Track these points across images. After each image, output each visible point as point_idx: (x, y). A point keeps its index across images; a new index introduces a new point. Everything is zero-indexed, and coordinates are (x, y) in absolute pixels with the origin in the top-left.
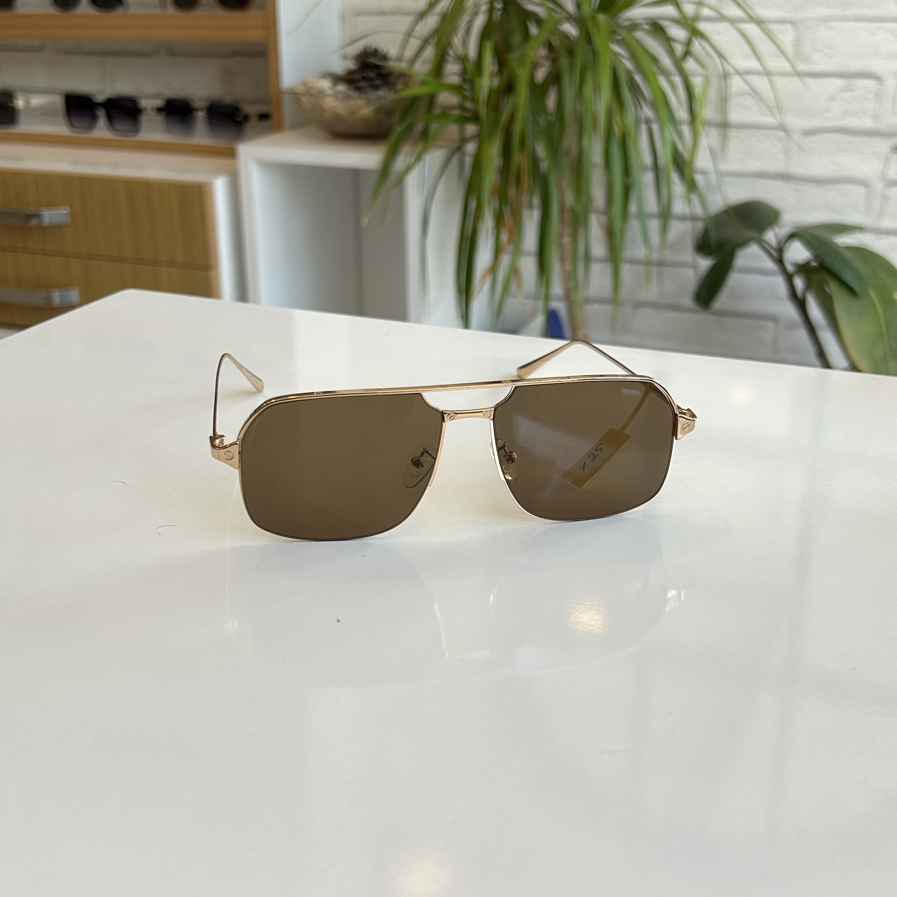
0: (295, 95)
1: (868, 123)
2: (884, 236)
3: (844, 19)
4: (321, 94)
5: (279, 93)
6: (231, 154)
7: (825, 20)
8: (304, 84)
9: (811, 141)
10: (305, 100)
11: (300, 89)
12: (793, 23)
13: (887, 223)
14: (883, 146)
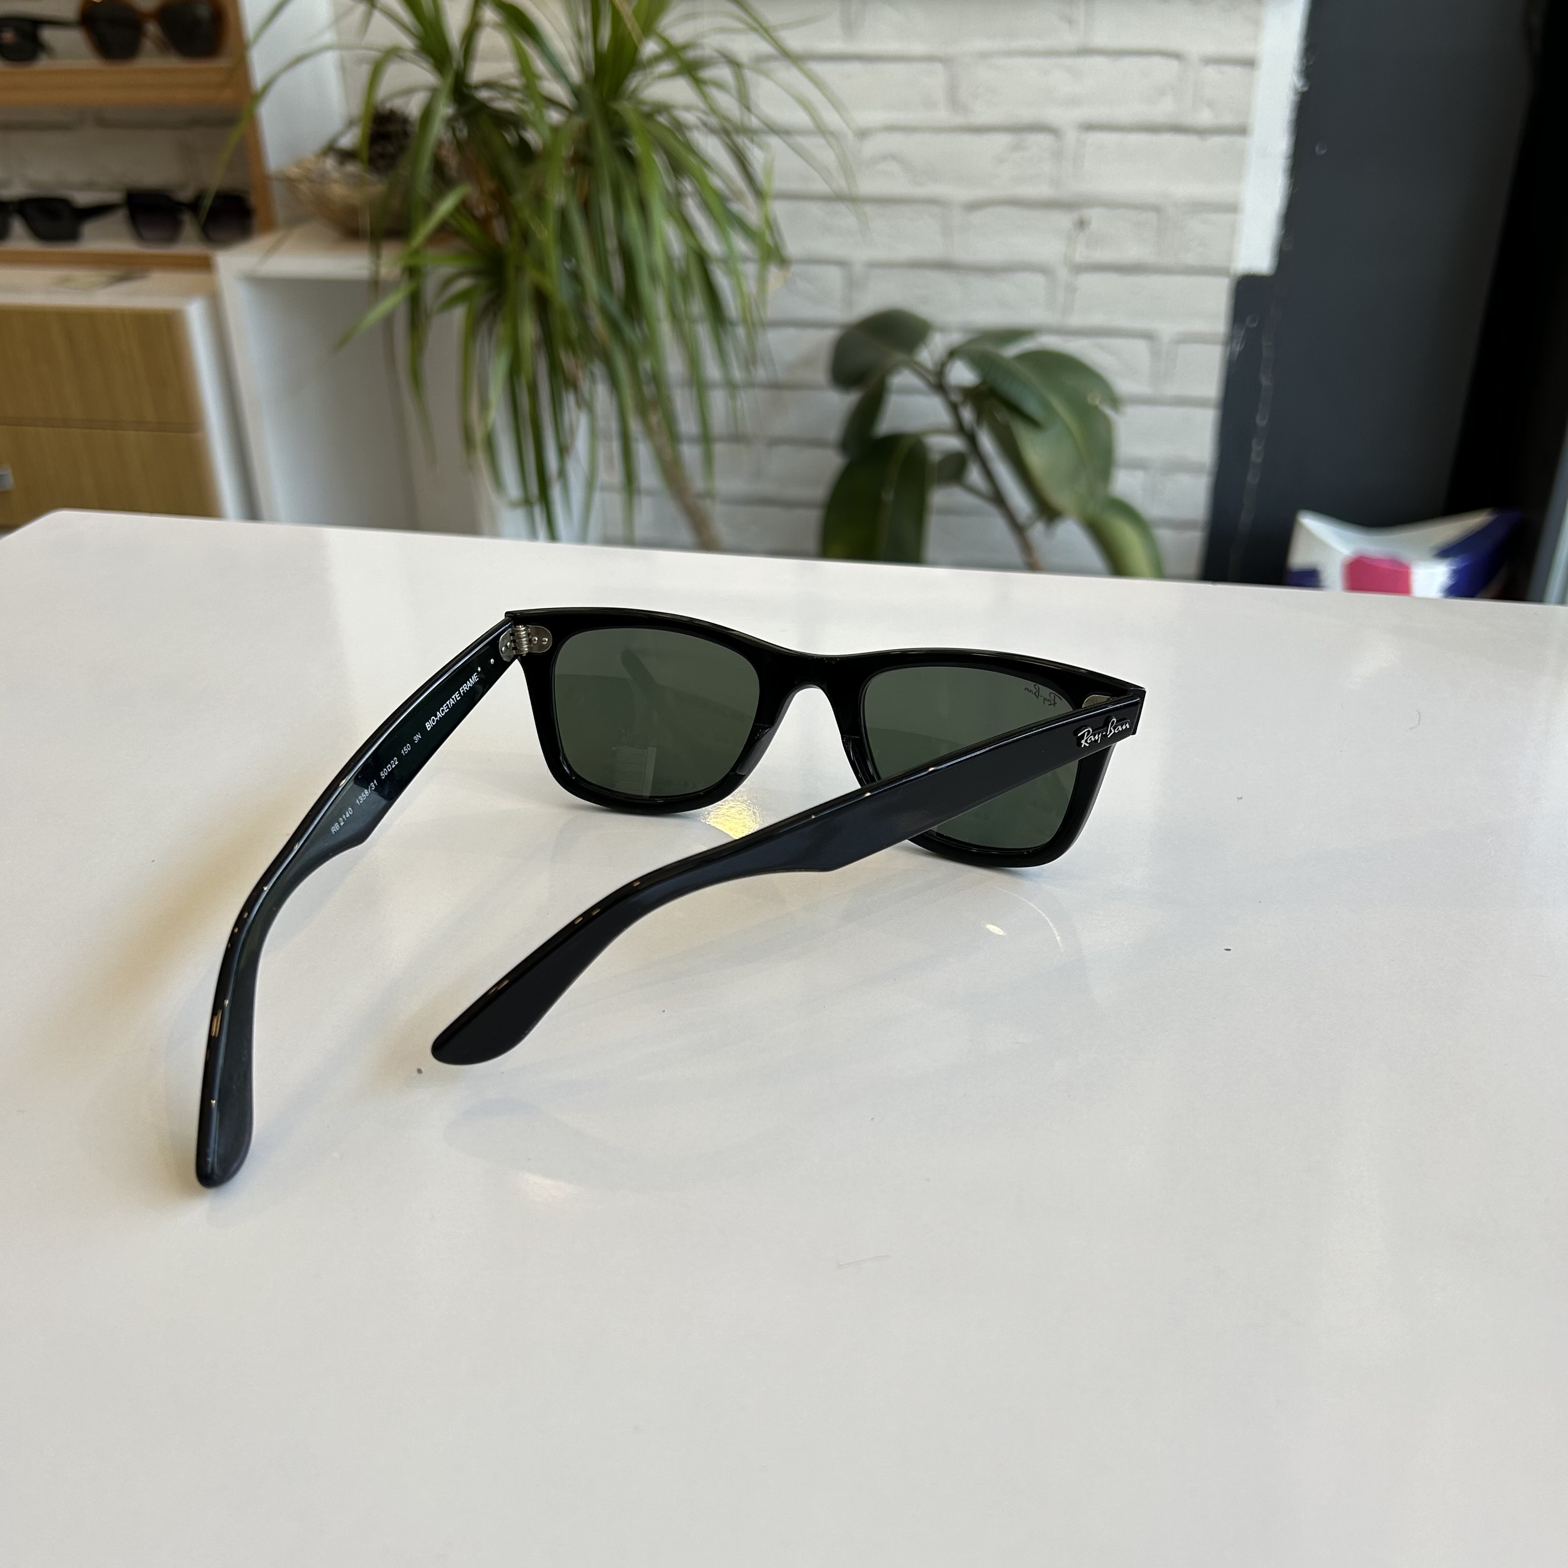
0: (289, 181)
1: (1043, 191)
3: (1009, 54)
4: (324, 179)
5: (264, 180)
6: (204, 265)
7: (984, 55)
8: (300, 165)
9: (977, 217)
10: (304, 187)
11: (295, 172)
12: (945, 60)
13: (1075, 320)
14: (1065, 220)
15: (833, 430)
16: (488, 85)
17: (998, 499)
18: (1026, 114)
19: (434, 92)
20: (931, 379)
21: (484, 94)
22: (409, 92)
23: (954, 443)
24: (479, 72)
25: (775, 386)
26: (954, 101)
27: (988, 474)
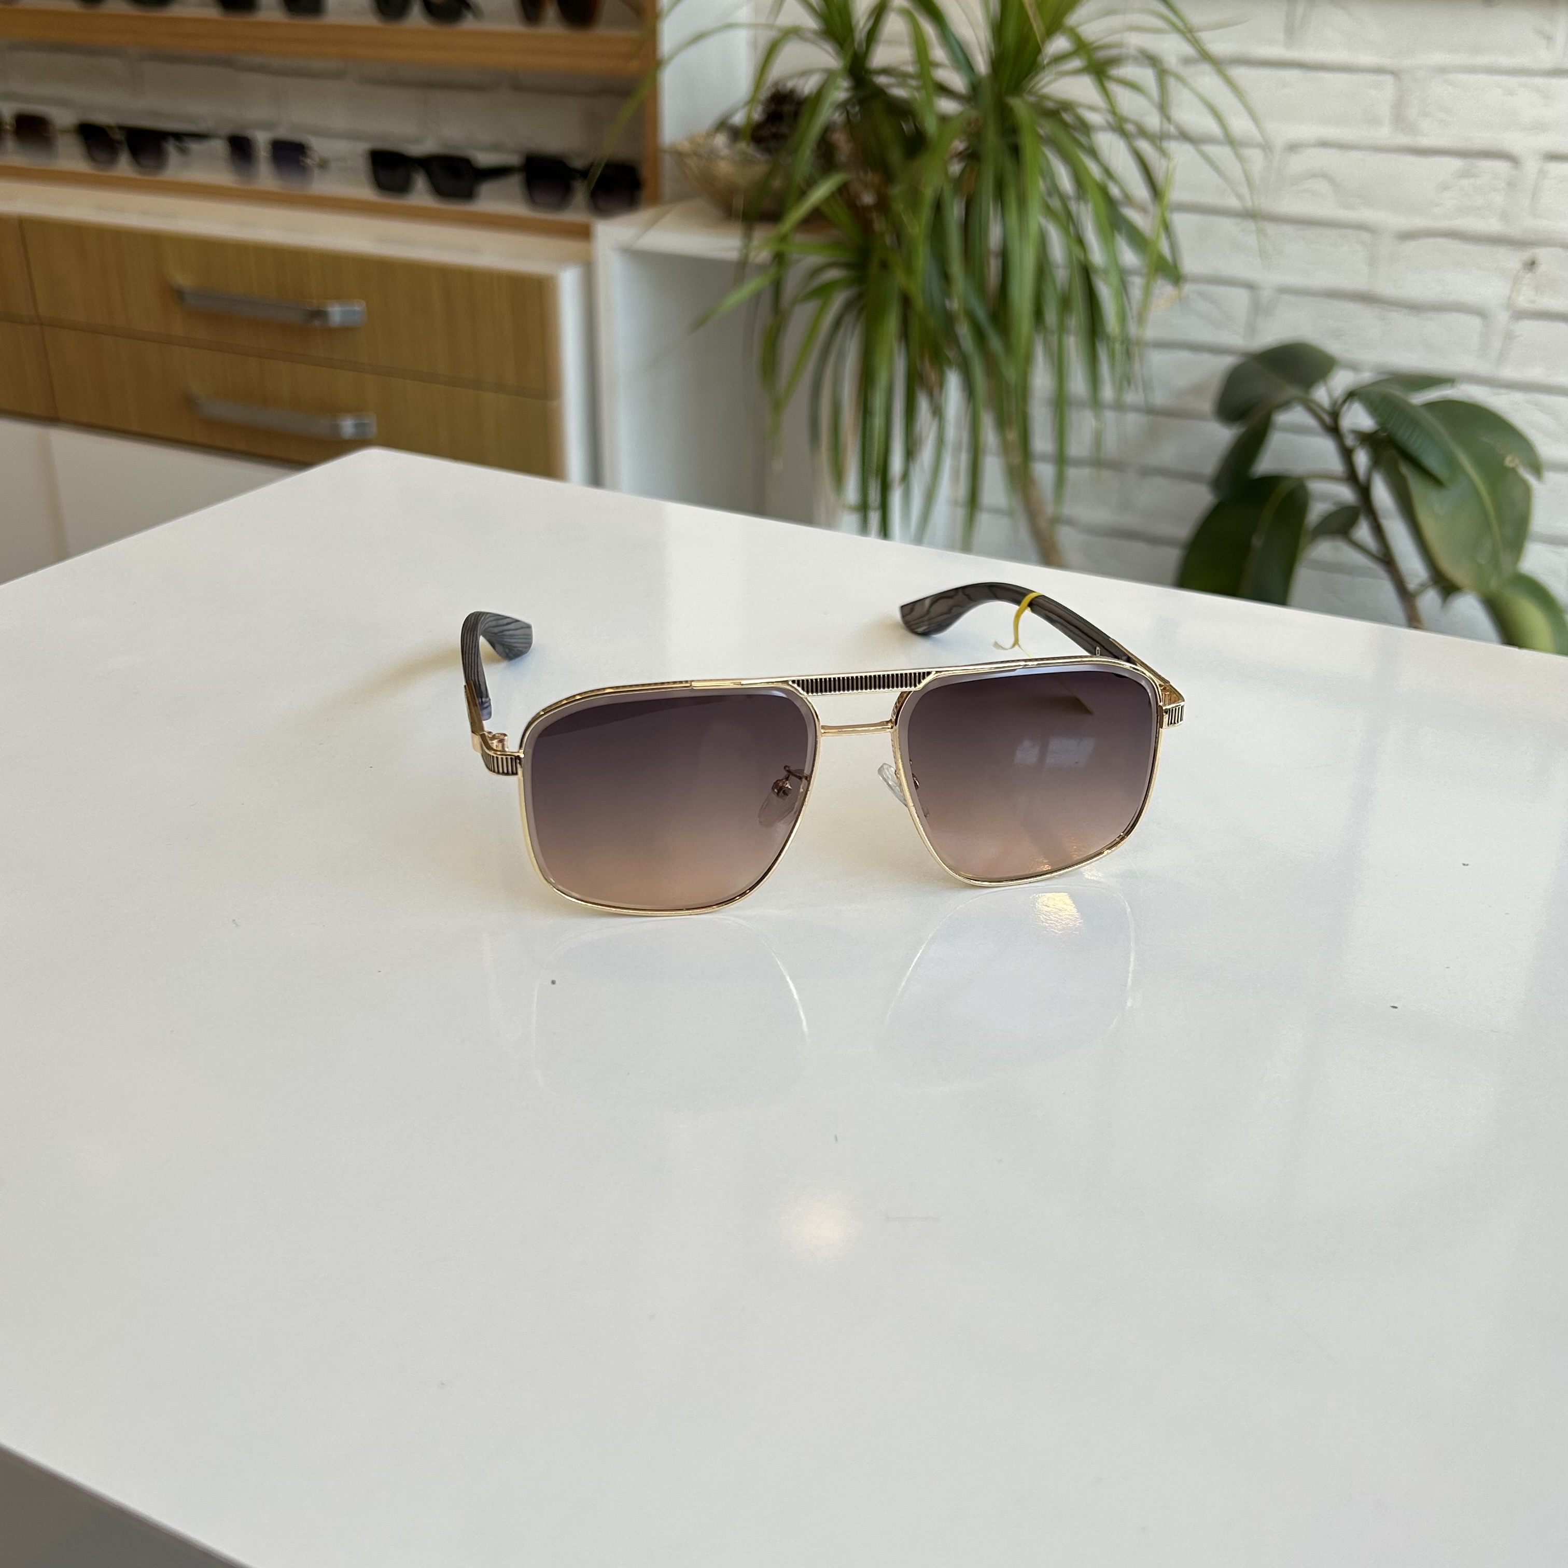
0: (679, 155)
1: (1493, 225)
2: (1503, 391)
3: (1470, 70)
4: (712, 155)
5: (656, 152)
6: (584, 233)
7: (1442, 70)
8: (692, 140)
9: (1409, 248)
10: (692, 162)
11: (686, 146)
12: (1395, 74)
13: (1508, 373)
14: (1512, 260)
15: (1210, 465)
16: (885, 71)
17: (1387, 560)
18: (1482, 139)
19: (830, 76)
20: (1327, 419)
21: (882, 80)
22: (805, 73)
23: (1346, 494)
24: (880, 57)
25: (1150, 411)
26: (1399, 118)
27: (1378, 530)
